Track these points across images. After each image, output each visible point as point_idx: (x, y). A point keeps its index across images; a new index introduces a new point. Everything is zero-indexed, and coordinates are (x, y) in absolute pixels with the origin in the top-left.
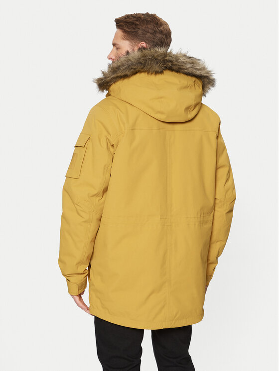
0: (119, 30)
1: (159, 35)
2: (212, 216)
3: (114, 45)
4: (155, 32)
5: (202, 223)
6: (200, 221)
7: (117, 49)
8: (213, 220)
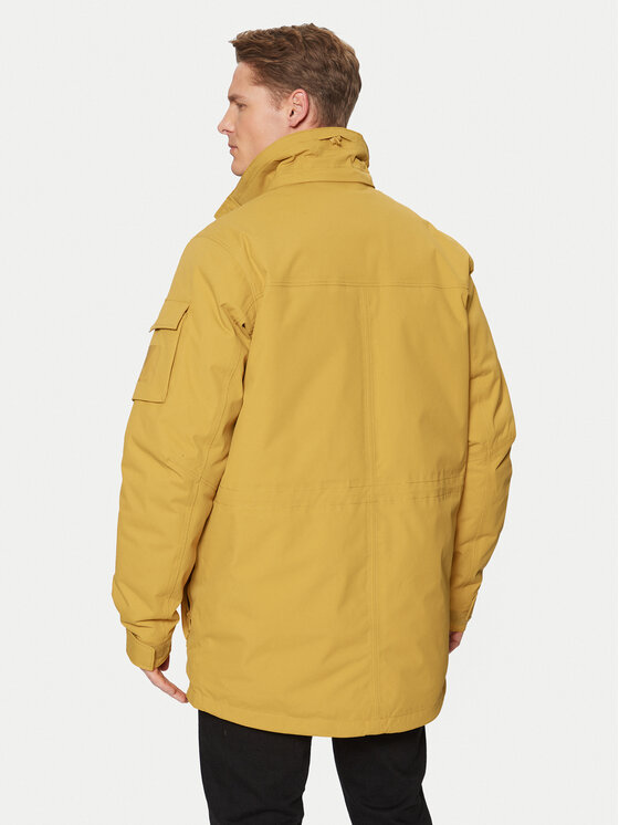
0: (242, 64)
1: (334, 75)
2: (462, 477)
3: (232, 99)
4: (326, 66)
5: (442, 494)
6: (439, 491)
7: (240, 106)
8: (464, 486)
